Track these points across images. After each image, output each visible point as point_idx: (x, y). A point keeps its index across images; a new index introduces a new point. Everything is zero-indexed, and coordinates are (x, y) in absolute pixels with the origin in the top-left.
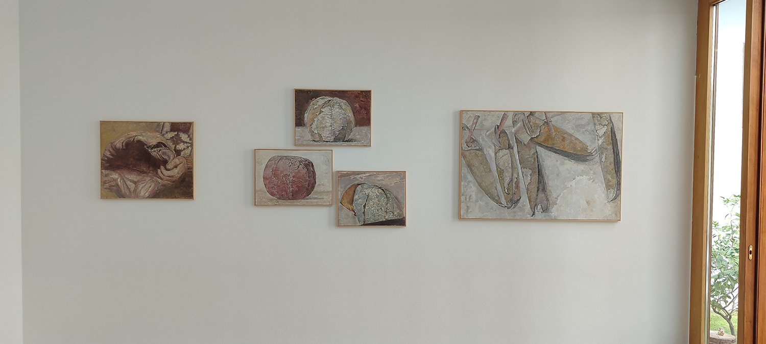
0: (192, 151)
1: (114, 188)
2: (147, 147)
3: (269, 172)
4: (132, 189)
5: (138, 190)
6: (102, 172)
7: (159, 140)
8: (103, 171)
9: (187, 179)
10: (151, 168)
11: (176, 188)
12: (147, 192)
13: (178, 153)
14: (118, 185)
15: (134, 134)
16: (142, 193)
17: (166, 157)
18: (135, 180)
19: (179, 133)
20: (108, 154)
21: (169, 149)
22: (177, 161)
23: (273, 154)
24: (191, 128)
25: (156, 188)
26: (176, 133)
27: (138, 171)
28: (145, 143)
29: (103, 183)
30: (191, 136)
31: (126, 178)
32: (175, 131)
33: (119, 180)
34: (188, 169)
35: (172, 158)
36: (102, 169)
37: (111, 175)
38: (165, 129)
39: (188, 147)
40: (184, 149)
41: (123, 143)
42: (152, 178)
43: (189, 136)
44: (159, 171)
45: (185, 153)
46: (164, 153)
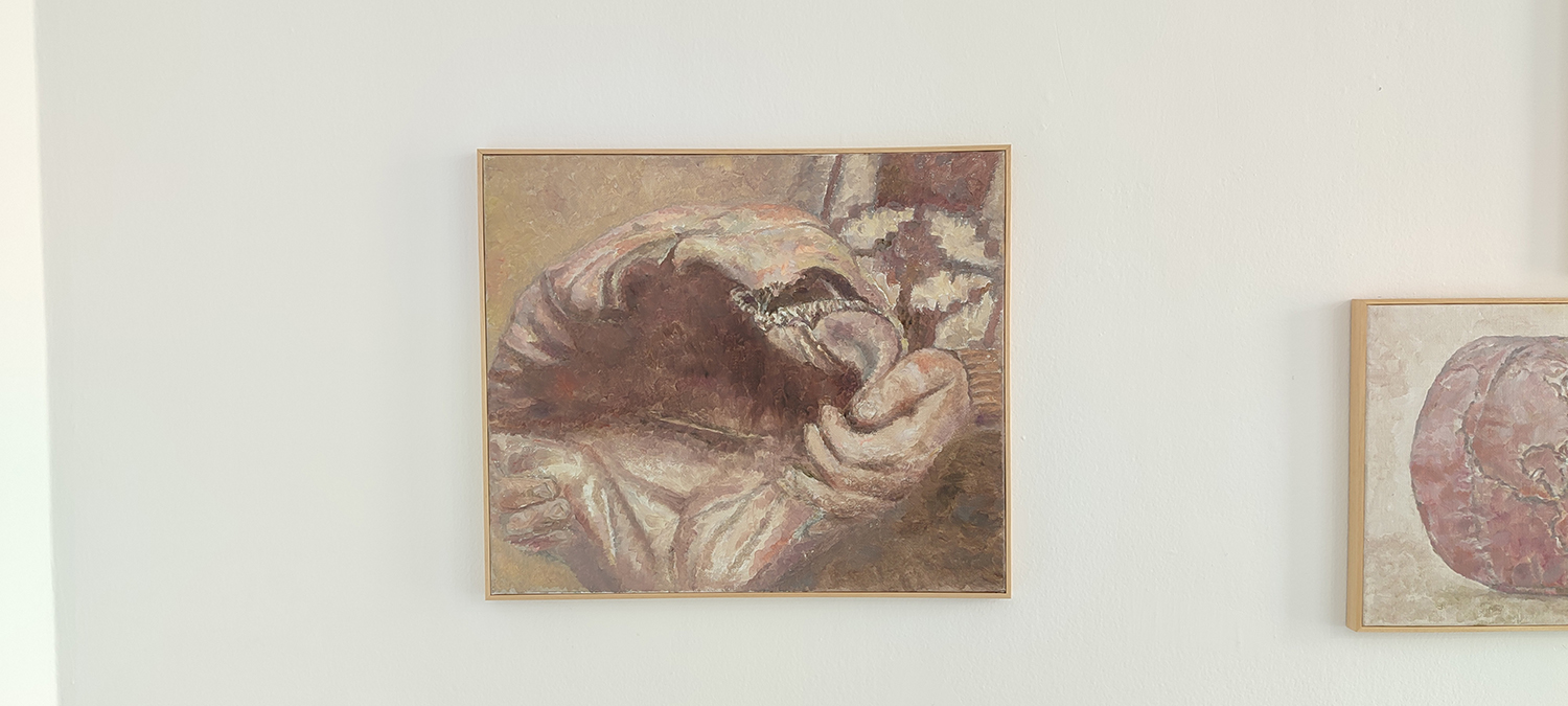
0: (997, 320)
1: (562, 535)
2: (748, 300)
3: (1448, 433)
4: (663, 543)
5: (697, 547)
6: (492, 449)
7: (810, 258)
8: (502, 439)
9: (970, 482)
10: (767, 421)
11: (910, 530)
12: (745, 554)
13: (919, 328)
14: (581, 518)
15: (668, 222)
16: (719, 565)
17: (850, 356)
18: (681, 487)
19: (927, 215)
20: (525, 340)
21: (869, 307)
22: (912, 375)
23: (1468, 329)
24: (997, 182)
25: (798, 534)
26: (908, 215)
27: (695, 434)
28: (735, 274)
29: (502, 507)
30: (994, 230)
31: (628, 476)
32: (900, 203)
33: (588, 490)
34: (980, 420)
35: (883, 360)
36: (492, 429)
37: (545, 459)
38: (847, 194)
39: (975, 295)
40: (956, 307)
41: (609, 275)
42: (772, 476)
43: (982, 232)
44: (812, 434)
45: (960, 333)
46: (841, 333)
